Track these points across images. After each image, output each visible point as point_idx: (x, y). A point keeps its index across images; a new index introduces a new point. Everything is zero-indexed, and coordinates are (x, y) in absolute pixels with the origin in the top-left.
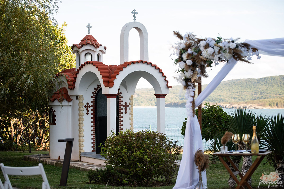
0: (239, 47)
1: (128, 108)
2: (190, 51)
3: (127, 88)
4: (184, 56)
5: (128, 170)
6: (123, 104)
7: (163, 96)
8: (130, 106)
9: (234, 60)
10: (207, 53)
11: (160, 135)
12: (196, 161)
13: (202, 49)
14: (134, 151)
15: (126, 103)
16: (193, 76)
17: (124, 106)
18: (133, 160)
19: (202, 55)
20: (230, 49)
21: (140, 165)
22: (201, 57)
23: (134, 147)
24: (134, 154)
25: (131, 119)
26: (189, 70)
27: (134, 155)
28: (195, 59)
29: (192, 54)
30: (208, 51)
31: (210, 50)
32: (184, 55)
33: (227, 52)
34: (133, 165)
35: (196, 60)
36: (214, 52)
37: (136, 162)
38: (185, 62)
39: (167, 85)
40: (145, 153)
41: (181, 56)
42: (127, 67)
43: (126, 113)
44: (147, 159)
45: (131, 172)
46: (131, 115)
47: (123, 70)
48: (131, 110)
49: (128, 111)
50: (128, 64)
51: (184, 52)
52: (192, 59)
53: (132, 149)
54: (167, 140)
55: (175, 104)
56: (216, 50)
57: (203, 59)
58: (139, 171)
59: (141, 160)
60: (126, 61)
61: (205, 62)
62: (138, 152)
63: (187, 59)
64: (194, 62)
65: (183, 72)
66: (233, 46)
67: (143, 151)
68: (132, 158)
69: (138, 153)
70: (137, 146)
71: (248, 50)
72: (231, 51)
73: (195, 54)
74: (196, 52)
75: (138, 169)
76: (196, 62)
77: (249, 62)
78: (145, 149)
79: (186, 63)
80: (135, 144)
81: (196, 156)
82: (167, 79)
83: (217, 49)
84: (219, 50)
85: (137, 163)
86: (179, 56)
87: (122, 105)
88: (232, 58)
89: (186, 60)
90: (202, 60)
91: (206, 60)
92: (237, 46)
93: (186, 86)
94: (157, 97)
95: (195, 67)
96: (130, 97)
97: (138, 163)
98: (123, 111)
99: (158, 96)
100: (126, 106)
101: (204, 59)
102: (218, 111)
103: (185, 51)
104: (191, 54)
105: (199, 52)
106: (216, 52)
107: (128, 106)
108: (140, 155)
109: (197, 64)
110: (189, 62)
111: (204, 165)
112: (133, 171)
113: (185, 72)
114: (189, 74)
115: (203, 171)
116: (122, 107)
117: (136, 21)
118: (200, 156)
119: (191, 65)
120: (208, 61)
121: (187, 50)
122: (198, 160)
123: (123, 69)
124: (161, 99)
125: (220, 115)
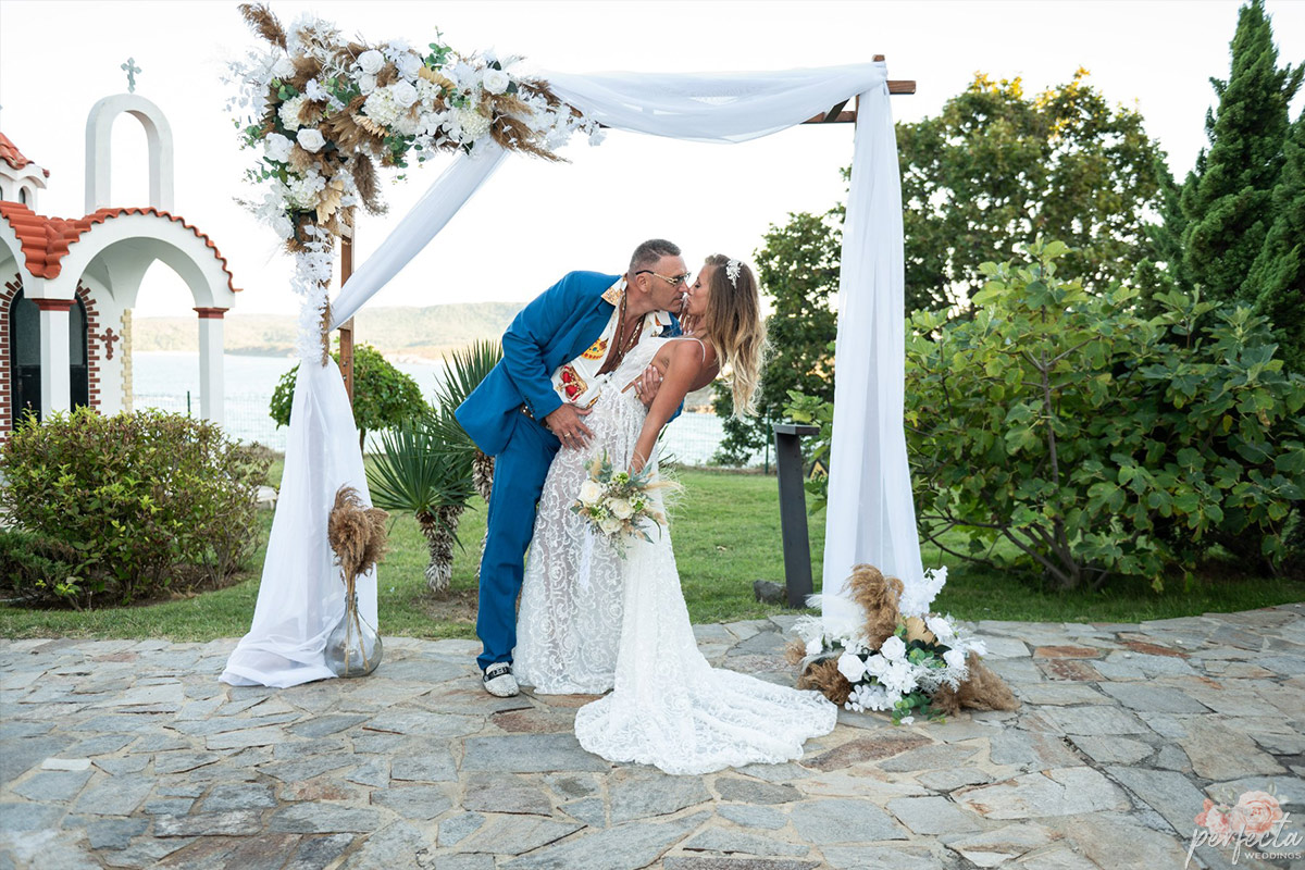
0: (520, 89)
1: (114, 344)
2: (314, 91)
3: (114, 289)
4: (290, 113)
5: (80, 545)
6: (98, 331)
7: (219, 313)
8: (121, 340)
9: (496, 146)
10: (390, 103)
11: (199, 424)
12: (334, 540)
13: (366, 84)
14: (104, 478)
15: (109, 331)
16: (325, 197)
17: (103, 338)
18: (99, 510)
19: (364, 114)
20: (486, 95)
21: (124, 528)
22: (359, 119)
23: (101, 468)
24: (102, 491)
25: (126, 376)
26: (312, 174)
27: (100, 493)
28: (336, 130)
29: (321, 104)
30: (391, 93)
31: (402, 92)
32: (290, 109)
33: (473, 106)
34: (97, 528)
35: (339, 134)
36: (419, 103)
37: (110, 519)
38: (292, 135)
39: (230, 285)
40: (142, 487)
41: (277, 112)
42: (106, 221)
43: (109, 357)
44: (150, 507)
45: (89, 552)
46: (126, 362)
47: (90, 230)
48: (126, 351)
49: (117, 353)
50: (107, 214)
51: (290, 97)
52: (323, 127)
53: (96, 474)
54: (223, 442)
55: (254, 349)
56: (426, 93)
57: (369, 128)
58: (120, 548)
59: (127, 512)
60: (101, 204)
61: (377, 141)
62: (117, 484)
63: (301, 127)
64: (331, 138)
65: (284, 181)
66: (496, 83)
67: (136, 479)
68: (94, 505)
69: (116, 487)
70: (114, 462)
71: (550, 107)
72: (487, 103)
73: (336, 104)
74: (341, 97)
75: (115, 543)
76: (337, 143)
77: (553, 158)
78: (142, 473)
79: (296, 141)
80: (106, 458)
81: (334, 519)
82: (227, 269)
83: (430, 94)
84: (440, 97)
85: (113, 522)
86: (267, 110)
87: (97, 336)
88: (488, 138)
89: (296, 130)
90: (365, 134)
91: (380, 134)
92: (512, 87)
93: (296, 236)
94: (200, 317)
95: (333, 163)
96: (122, 314)
97: (115, 523)
98: (101, 352)
99: (204, 313)
100: (109, 338)
101: (374, 132)
102: (371, 359)
103: (291, 90)
104: (319, 101)
105: (356, 101)
106: (426, 103)
107: (116, 338)
108: (122, 493)
109: (342, 151)
110: (312, 139)
111: (365, 554)
112: (97, 548)
113: (291, 180)
114: (306, 190)
115: (362, 575)
116: (97, 342)
117: (135, 93)
118: (350, 519)
119: (318, 153)
120: (392, 139)
121: (302, 89)
122: (342, 536)
123: (93, 227)
124: (212, 322)
125: (376, 368)
